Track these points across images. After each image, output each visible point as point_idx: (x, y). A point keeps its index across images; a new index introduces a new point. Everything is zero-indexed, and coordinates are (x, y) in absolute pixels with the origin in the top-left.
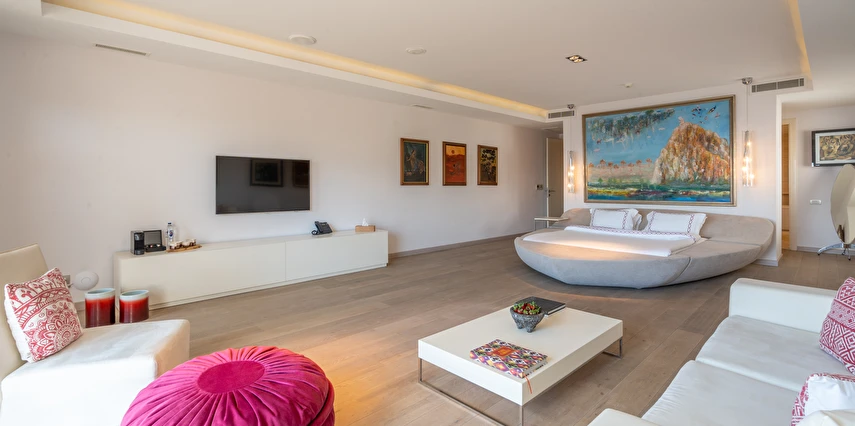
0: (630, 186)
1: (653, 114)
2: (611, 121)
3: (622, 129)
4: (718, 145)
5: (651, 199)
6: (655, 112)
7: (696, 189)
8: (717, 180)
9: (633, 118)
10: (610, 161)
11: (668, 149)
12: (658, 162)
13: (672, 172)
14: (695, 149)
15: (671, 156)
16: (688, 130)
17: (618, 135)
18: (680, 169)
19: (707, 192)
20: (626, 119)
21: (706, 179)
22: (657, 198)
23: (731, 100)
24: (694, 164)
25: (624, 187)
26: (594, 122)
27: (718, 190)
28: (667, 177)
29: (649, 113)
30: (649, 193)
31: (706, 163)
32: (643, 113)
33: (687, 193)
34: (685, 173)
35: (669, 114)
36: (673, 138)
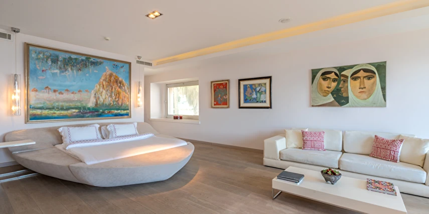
0: (73, 108)
1: (90, 60)
2: (57, 57)
3: (67, 65)
4: (124, 86)
5: (88, 117)
6: (92, 59)
7: (114, 109)
8: (124, 104)
9: (76, 59)
10: (55, 88)
11: (100, 85)
12: (93, 92)
13: (101, 100)
14: (114, 87)
15: (101, 90)
16: (111, 75)
17: (63, 69)
18: (105, 98)
19: (119, 111)
20: (70, 58)
21: (119, 104)
22: (92, 116)
23: (130, 64)
24: (113, 95)
25: (67, 109)
26: (39, 53)
27: (124, 110)
28: (99, 102)
29: (87, 58)
30: (86, 113)
31: (119, 95)
32: (84, 58)
33: (110, 112)
34: (109, 101)
35: (101, 63)
36: (103, 78)
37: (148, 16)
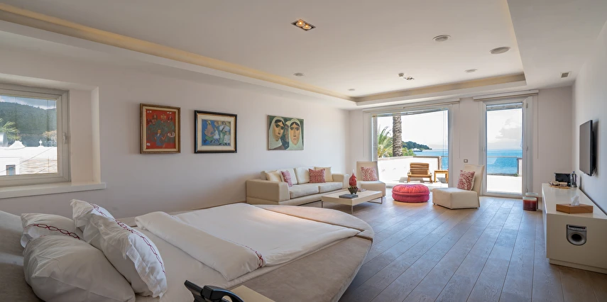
37: (295, 24)
